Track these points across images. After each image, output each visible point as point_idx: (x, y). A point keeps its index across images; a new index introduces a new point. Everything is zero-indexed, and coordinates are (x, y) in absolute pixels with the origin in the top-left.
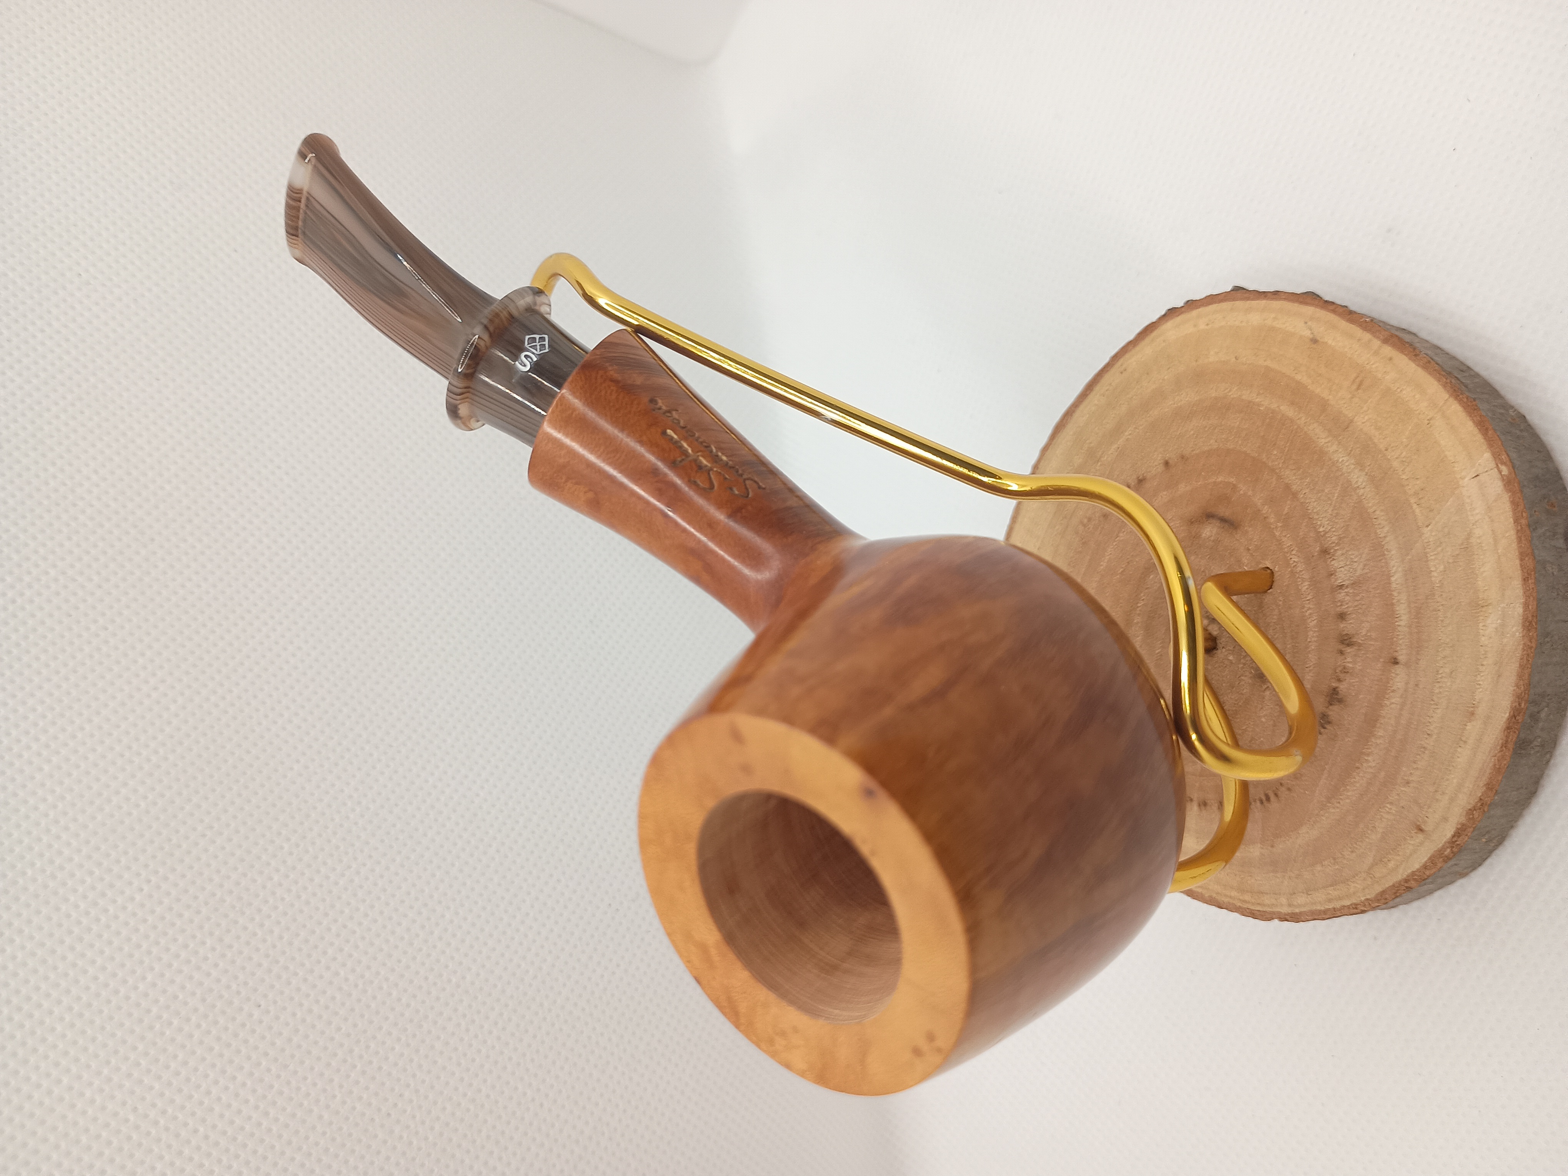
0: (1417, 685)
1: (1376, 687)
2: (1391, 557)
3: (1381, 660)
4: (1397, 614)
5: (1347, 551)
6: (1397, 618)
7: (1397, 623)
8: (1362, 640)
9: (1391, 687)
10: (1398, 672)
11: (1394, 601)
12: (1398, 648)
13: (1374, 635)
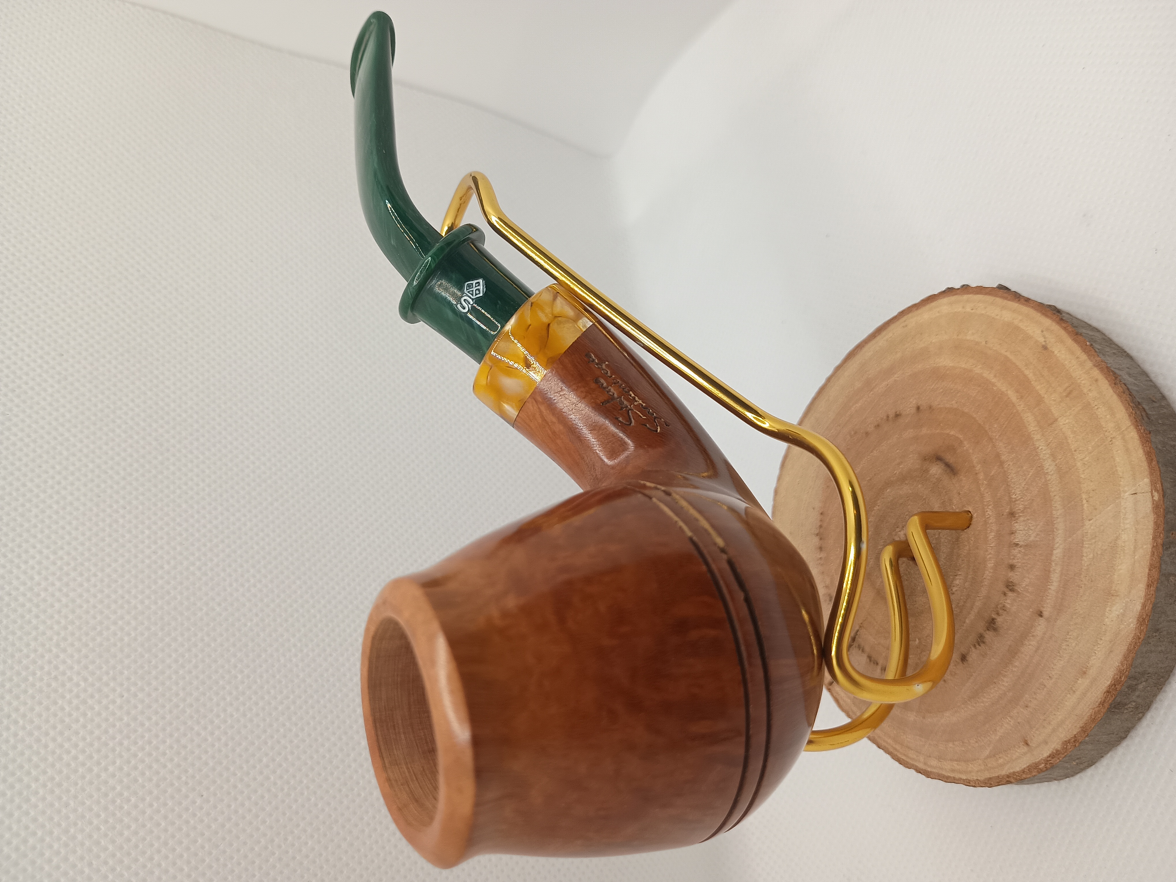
0: (1051, 638)
1: (1023, 628)
2: (1057, 535)
3: (1031, 610)
4: (1051, 580)
5: (1028, 520)
6: (1050, 582)
7: (1048, 587)
8: (1021, 590)
9: (1033, 632)
10: (1040, 623)
11: (1051, 569)
12: (1045, 606)
13: (1030, 589)
